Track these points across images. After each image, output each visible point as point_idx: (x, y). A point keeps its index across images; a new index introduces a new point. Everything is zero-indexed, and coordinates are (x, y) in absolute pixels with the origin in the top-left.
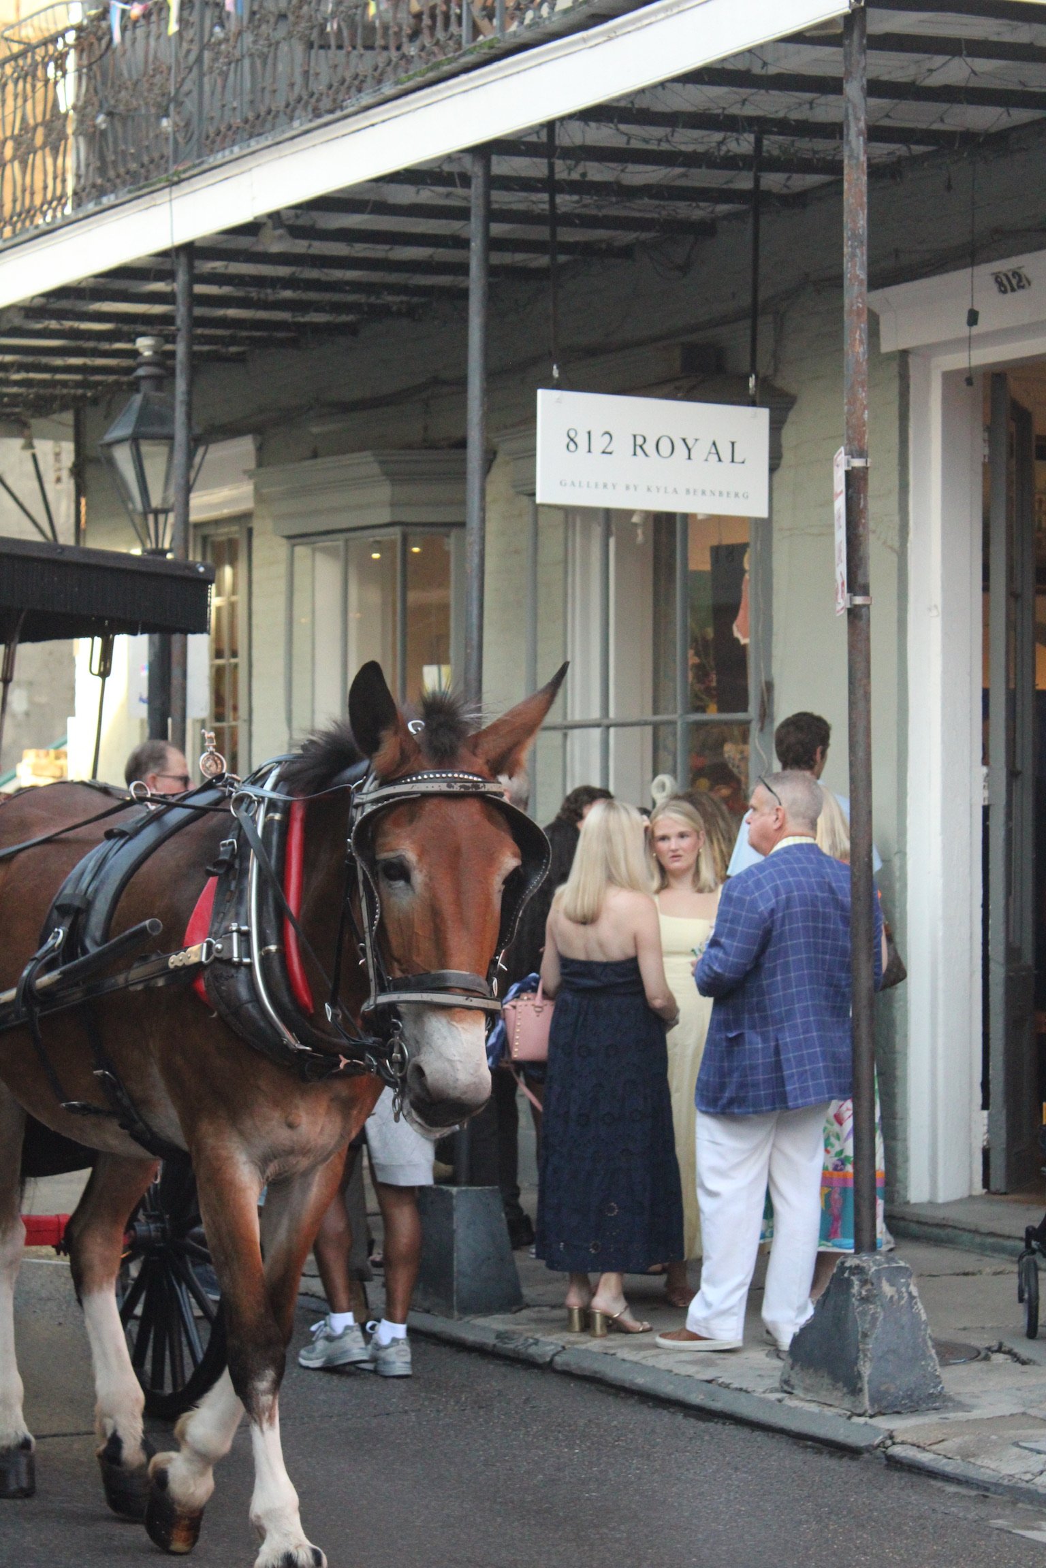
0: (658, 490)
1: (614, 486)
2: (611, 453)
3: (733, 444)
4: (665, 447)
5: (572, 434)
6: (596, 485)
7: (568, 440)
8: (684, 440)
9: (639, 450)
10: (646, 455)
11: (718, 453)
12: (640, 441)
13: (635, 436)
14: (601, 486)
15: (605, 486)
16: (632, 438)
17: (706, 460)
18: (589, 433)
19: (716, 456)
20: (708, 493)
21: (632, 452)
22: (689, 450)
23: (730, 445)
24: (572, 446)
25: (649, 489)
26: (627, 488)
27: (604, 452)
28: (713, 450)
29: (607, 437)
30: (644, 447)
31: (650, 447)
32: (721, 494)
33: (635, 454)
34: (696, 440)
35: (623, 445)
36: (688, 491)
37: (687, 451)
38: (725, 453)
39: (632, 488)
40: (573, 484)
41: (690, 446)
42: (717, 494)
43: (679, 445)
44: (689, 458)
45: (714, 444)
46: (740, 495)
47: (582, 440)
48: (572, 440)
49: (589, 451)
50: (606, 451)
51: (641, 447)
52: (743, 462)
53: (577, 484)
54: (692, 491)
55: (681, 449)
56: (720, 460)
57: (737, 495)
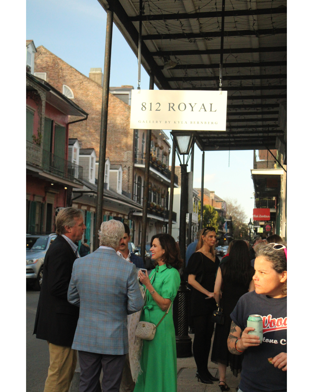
0: (179, 122)
1: (160, 122)
2: (159, 110)
3: (211, 104)
4: (182, 107)
5: (144, 104)
6: (153, 122)
7: (142, 106)
8: (190, 104)
9: (171, 108)
10: (174, 110)
12: (172, 105)
13: (170, 104)
14: (155, 122)
15: (157, 122)
16: (168, 104)
17: (200, 111)
18: (151, 104)
19: (204, 109)
20: (200, 123)
21: (168, 110)
22: (192, 108)
24: (144, 109)
25: (175, 122)
26: (166, 122)
27: (156, 110)
28: (203, 107)
29: (158, 104)
30: (174, 107)
31: (176, 107)
34: (196, 104)
35: (164, 108)
36: (191, 123)
37: (191, 108)
38: (208, 108)
39: (168, 122)
41: (193, 107)
42: (204, 123)
43: (188, 106)
44: (192, 111)
45: (203, 105)
46: (214, 123)
47: (148, 106)
48: (144, 106)
49: (151, 110)
50: (158, 109)
51: (172, 107)
52: (216, 111)
53: (145, 122)
54: (193, 123)
55: (189, 107)
56: (205, 111)
57: (212, 123)
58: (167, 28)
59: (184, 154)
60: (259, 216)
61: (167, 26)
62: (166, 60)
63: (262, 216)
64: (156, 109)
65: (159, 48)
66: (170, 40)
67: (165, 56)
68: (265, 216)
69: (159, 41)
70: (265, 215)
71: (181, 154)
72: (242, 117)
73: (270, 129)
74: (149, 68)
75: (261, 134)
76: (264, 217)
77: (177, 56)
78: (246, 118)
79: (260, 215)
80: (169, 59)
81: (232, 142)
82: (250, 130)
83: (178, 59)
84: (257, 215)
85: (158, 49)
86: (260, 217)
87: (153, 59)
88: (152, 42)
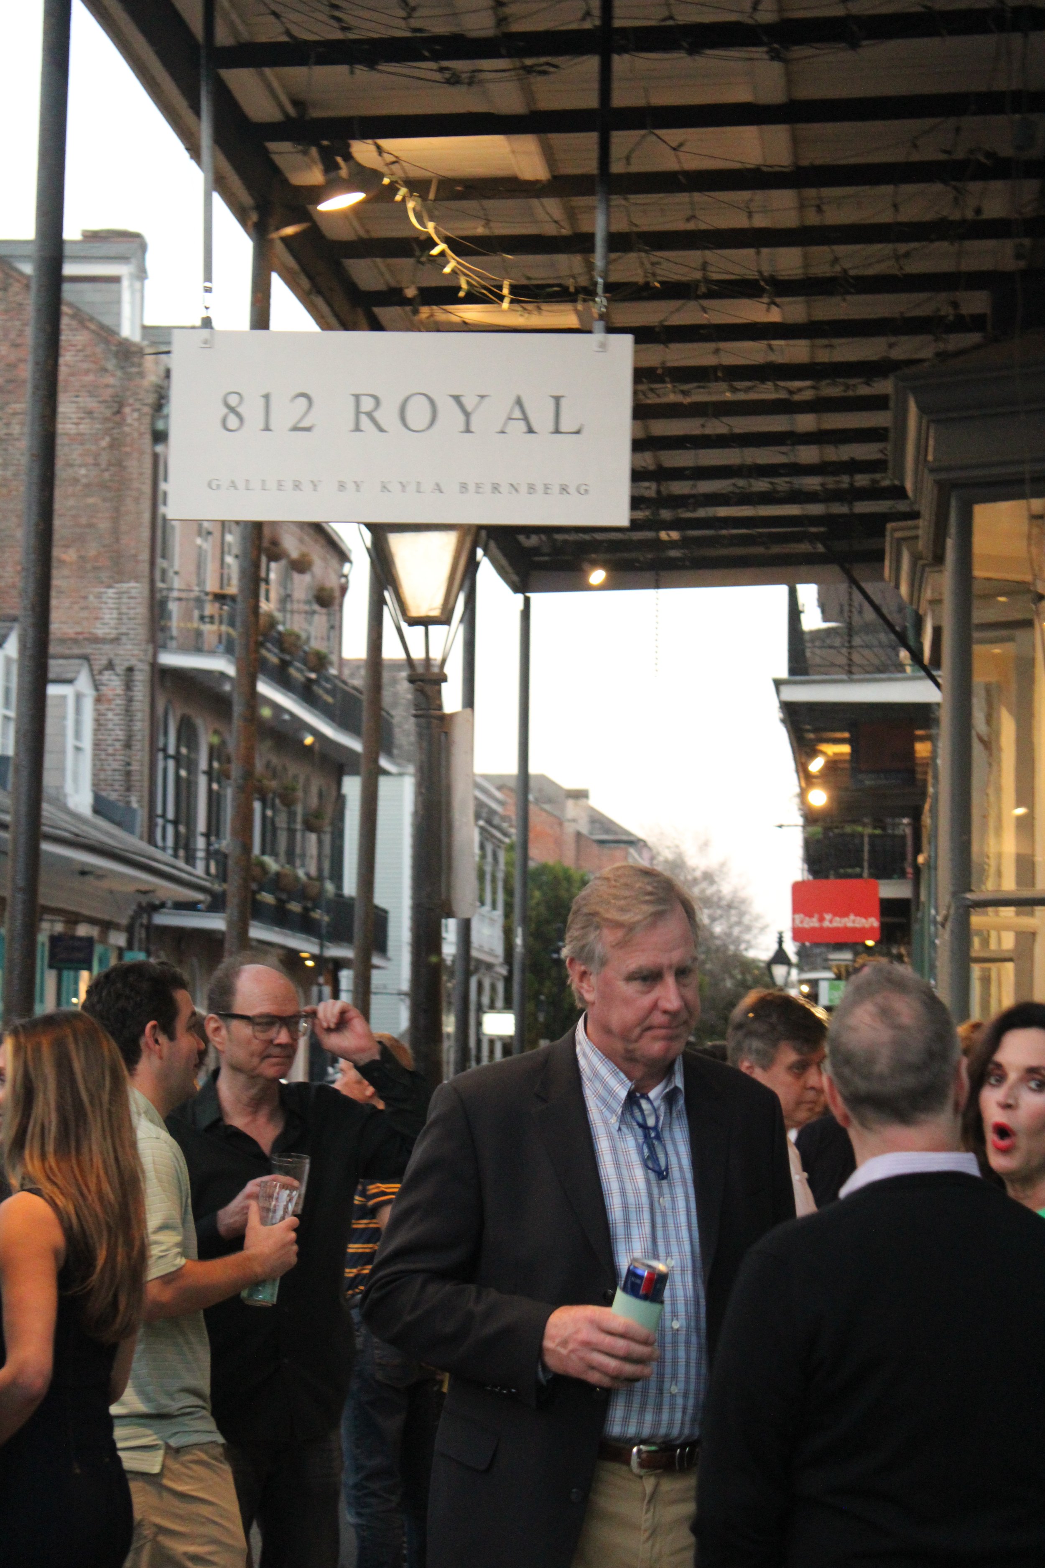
0: (403, 486)
1: (315, 486)
2: (308, 429)
3: (557, 399)
4: (418, 413)
5: (233, 400)
6: (280, 485)
7: (225, 410)
8: (457, 399)
9: (364, 419)
10: (381, 430)
11: (526, 419)
12: (367, 404)
13: (357, 397)
14: (289, 485)
15: (297, 486)
16: (352, 400)
17: (502, 432)
18: (267, 397)
19: (522, 426)
20: (505, 488)
21: (352, 426)
22: (467, 414)
23: (551, 404)
24: (233, 421)
25: (384, 488)
26: (342, 486)
27: (295, 429)
28: (517, 414)
29: (303, 401)
30: (377, 415)
31: (388, 415)
32: (531, 488)
33: (357, 429)
34: (482, 397)
35: (332, 414)
36: (464, 487)
37: (461, 418)
38: (543, 419)
39: (351, 486)
40: (233, 485)
41: (469, 408)
42: (523, 489)
43: (448, 409)
44: (468, 430)
45: (519, 402)
46: (572, 490)
47: (252, 410)
48: (232, 410)
49: (267, 428)
50: (301, 425)
51: (369, 415)
52: (578, 432)
53: (241, 485)
54: (472, 487)
55: (450, 414)
56: (531, 431)
57: (564, 489)
58: (338, 20)
59: (425, 622)
60: (821, 919)
61: (337, 14)
62: (330, 167)
63: (839, 922)
64: (290, 424)
65: (297, 103)
66: (352, 72)
67: (325, 143)
68: (853, 921)
69: (297, 74)
70: (852, 917)
71: (414, 622)
72: (717, 427)
73: (862, 480)
74: (247, 200)
75: (816, 509)
76: (850, 925)
77: (385, 143)
78: (737, 431)
79: (828, 917)
80: (348, 157)
81: (672, 544)
82: (761, 485)
83: (389, 158)
84: (811, 916)
85: (291, 111)
86: (826, 924)
87: (266, 153)
88: (262, 76)
